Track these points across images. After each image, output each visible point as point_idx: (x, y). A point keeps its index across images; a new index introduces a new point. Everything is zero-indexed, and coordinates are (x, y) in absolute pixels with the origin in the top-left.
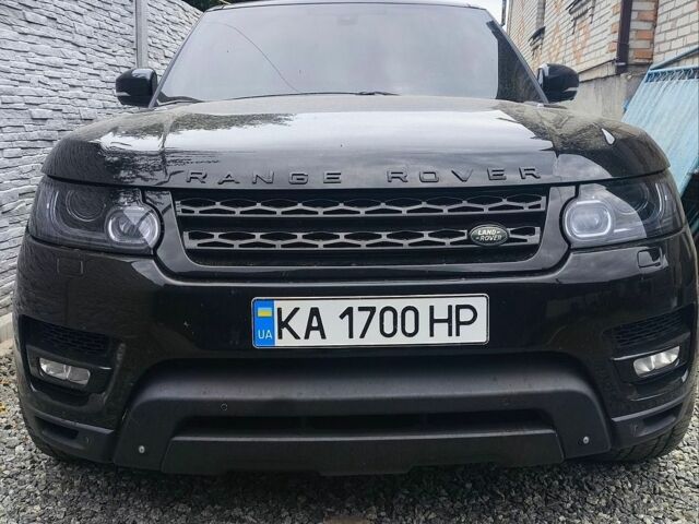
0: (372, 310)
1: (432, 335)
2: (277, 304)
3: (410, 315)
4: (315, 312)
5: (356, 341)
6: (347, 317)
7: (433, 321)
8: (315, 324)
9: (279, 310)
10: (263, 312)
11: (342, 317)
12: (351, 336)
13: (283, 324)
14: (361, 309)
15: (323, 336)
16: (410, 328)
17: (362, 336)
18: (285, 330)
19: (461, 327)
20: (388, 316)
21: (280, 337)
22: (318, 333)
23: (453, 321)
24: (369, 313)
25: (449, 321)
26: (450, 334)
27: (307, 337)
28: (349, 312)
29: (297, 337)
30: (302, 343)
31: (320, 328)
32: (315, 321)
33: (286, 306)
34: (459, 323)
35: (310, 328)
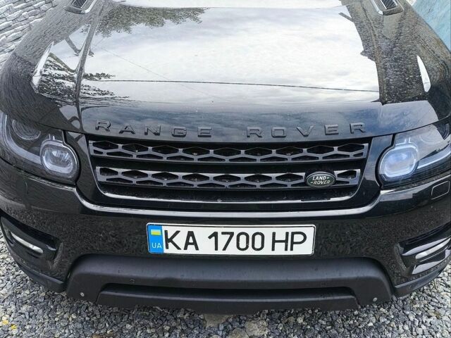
0: (232, 234)
1: (273, 249)
2: (164, 228)
3: (258, 238)
4: (191, 234)
5: (220, 252)
6: (213, 238)
7: (274, 241)
8: (191, 240)
9: (166, 232)
10: (154, 232)
11: (210, 237)
12: (216, 249)
13: (169, 240)
14: (223, 233)
15: (197, 248)
16: (258, 245)
17: (224, 249)
18: (170, 244)
19: (294, 245)
20: (243, 238)
21: (167, 247)
22: (193, 246)
23: (289, 241)
24: (229, 236)
25: (286, 241)
26: (286, 249)
27: (186, 248)
28: (215, 235)
29: (179, 248)
30: (182, 252)
31: (195, 243)
32: (191, 239)
33: (171, 229)
34: (293, 243)
35: (187, 243)
